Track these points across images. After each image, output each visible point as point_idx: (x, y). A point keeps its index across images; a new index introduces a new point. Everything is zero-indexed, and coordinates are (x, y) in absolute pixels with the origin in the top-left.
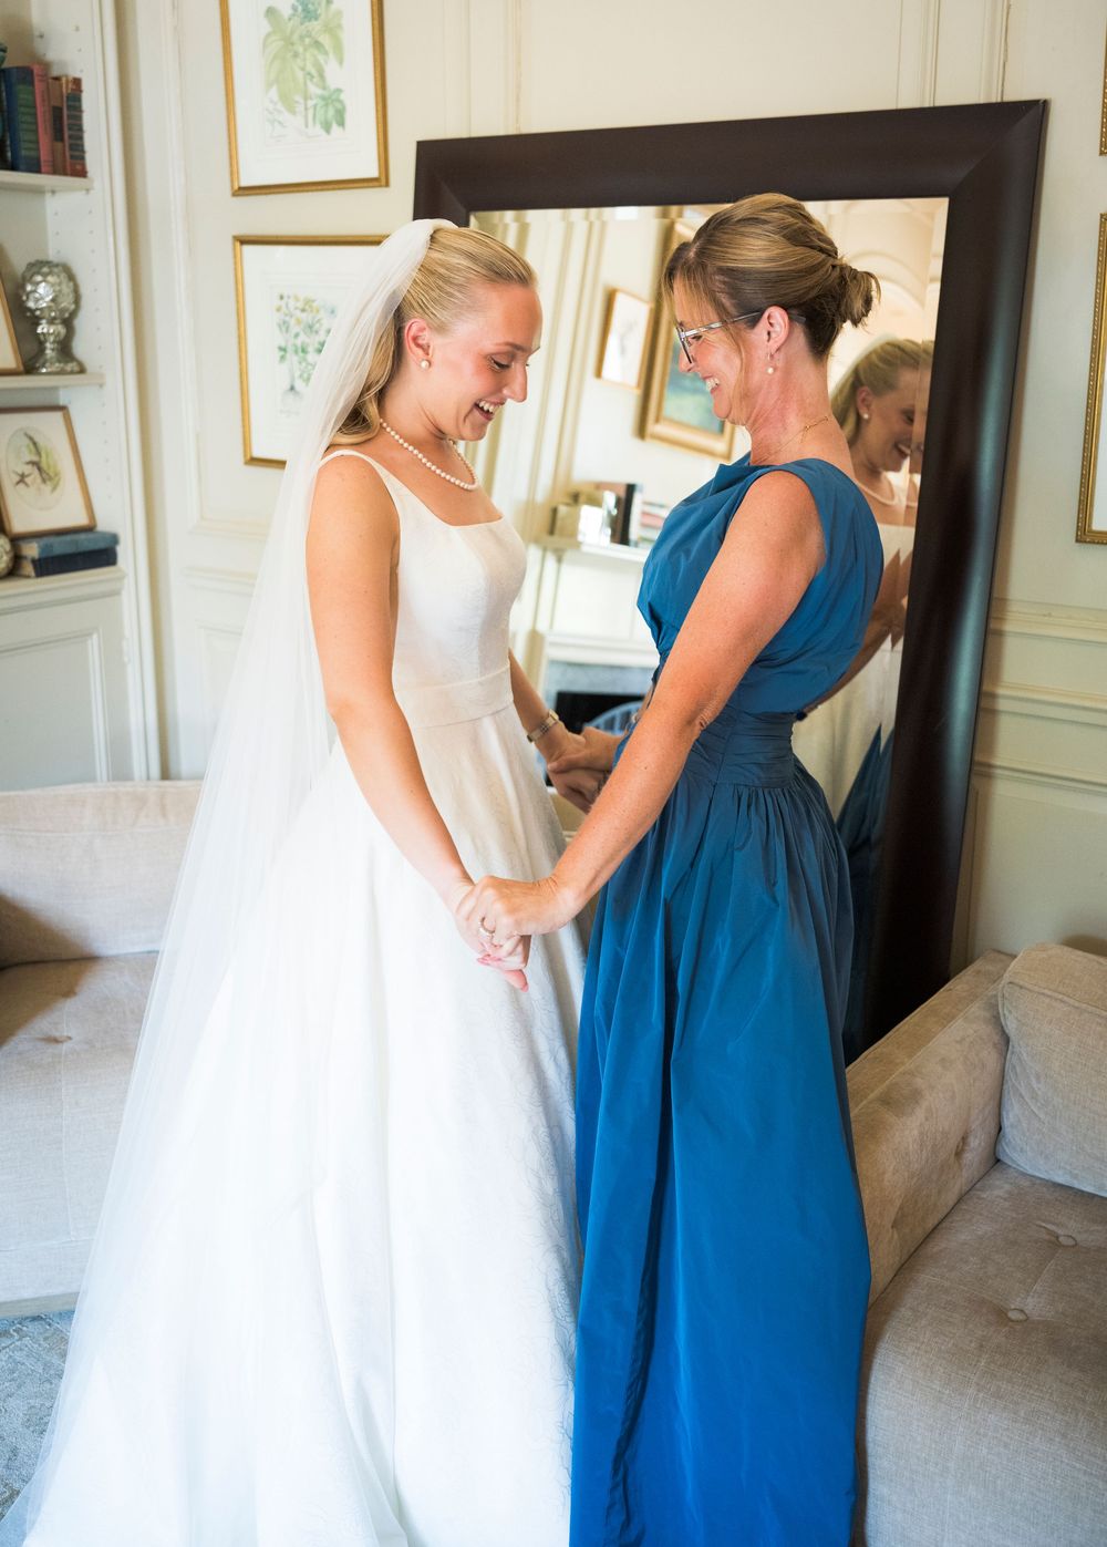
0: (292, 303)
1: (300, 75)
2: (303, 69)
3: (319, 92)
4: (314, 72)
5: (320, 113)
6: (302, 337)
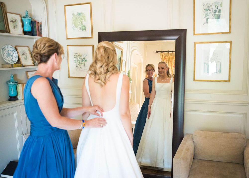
0: (77, 54)
1: (78, 23)
2: (79, 22)
3: (81, 25)
5: (82, 28)
6: (79, 59)
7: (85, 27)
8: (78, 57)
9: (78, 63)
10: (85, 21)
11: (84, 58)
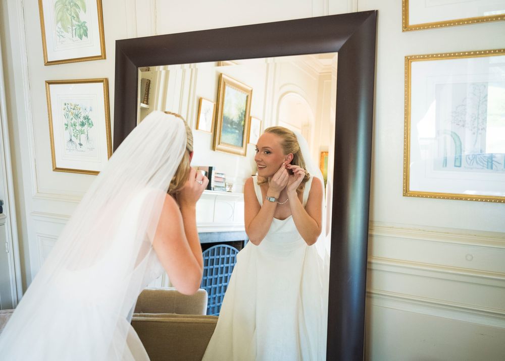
0: (69, 106)
1: (69, 17)
2: (70, 15)
3: (77, 23)
4: (75, 16)
5: (78, 32)
6: (74, 120)
7: (85, 27)
8: (72, 113)
9: (74, 130)
10: (85, 12)
11: (87, 118)
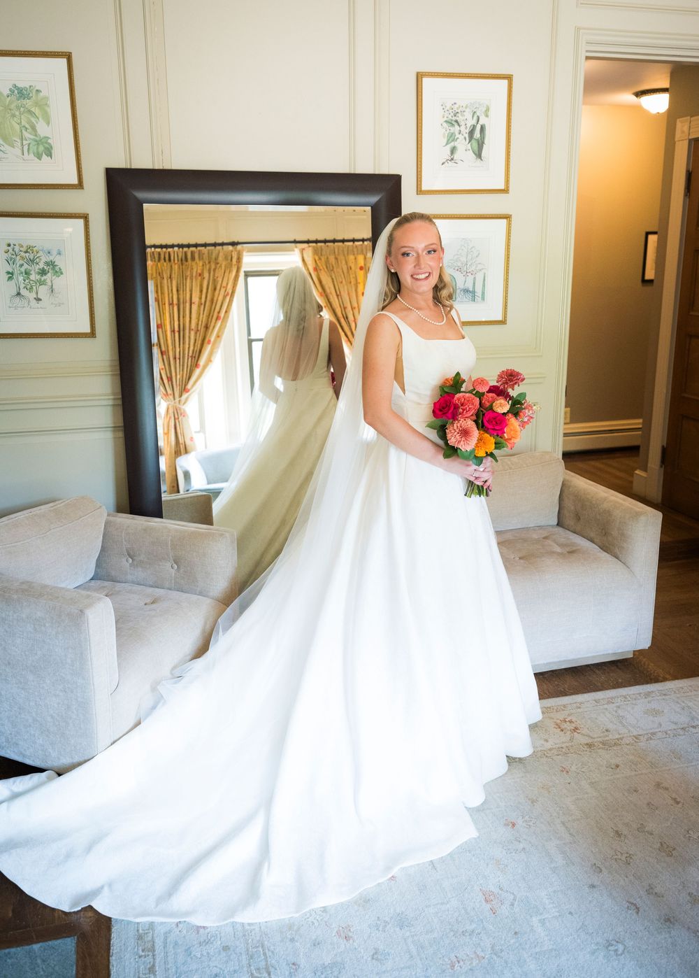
0: (17, 249)
1: (17, 127)
2: (19, 124)
3: (32, 137)
4: (27, 126)
6: (26, 266)
7: (49, 144)
8: (23, 258)
9: (25, 280)
11: (51, 264)
